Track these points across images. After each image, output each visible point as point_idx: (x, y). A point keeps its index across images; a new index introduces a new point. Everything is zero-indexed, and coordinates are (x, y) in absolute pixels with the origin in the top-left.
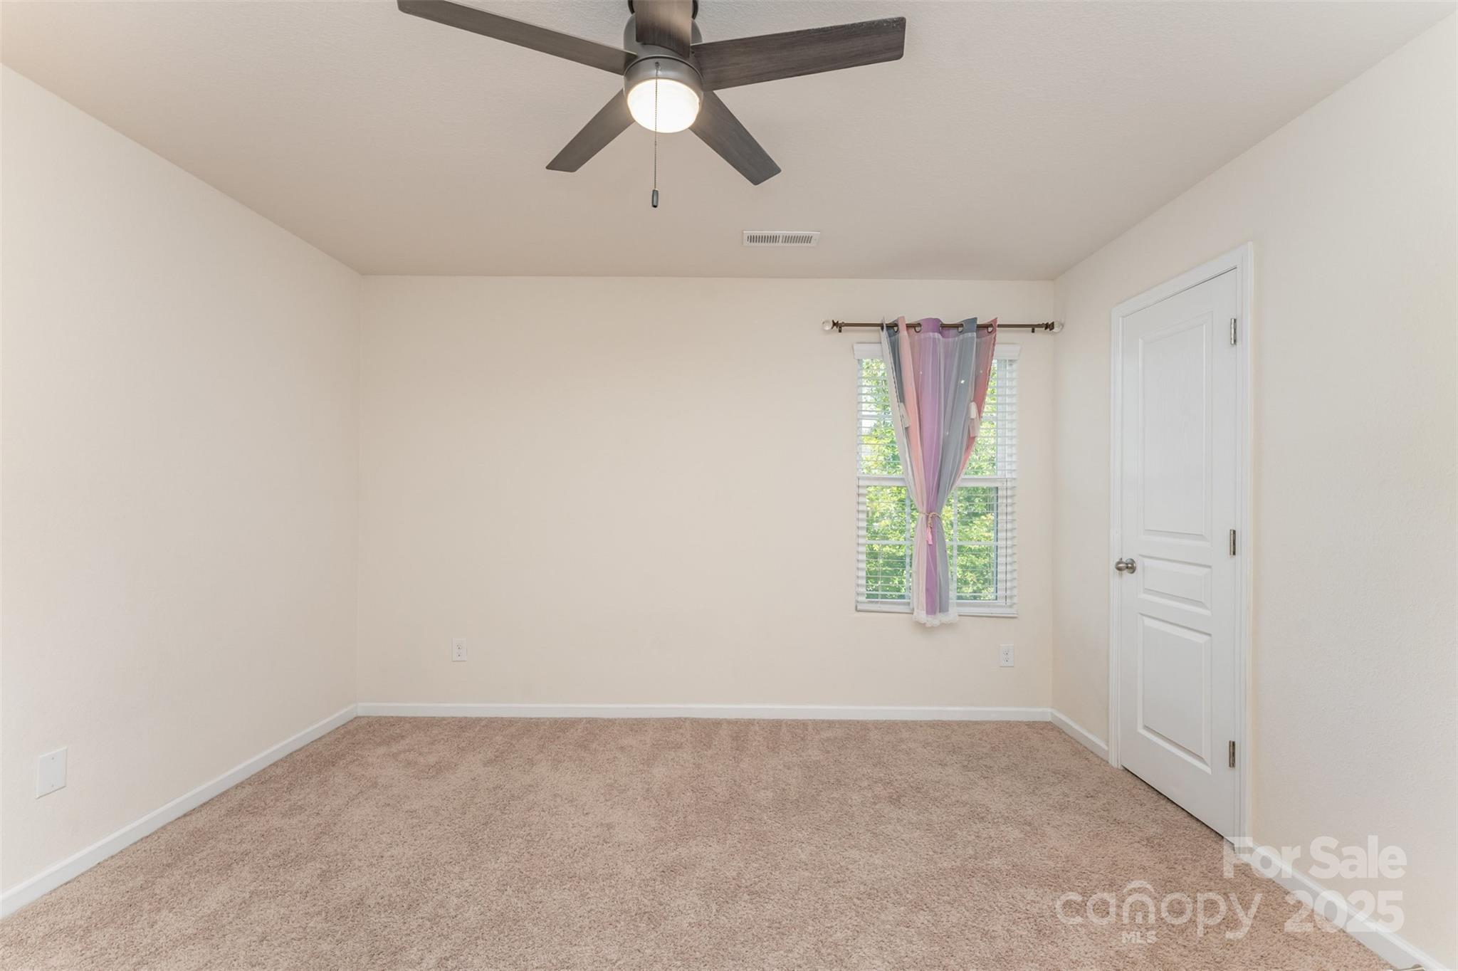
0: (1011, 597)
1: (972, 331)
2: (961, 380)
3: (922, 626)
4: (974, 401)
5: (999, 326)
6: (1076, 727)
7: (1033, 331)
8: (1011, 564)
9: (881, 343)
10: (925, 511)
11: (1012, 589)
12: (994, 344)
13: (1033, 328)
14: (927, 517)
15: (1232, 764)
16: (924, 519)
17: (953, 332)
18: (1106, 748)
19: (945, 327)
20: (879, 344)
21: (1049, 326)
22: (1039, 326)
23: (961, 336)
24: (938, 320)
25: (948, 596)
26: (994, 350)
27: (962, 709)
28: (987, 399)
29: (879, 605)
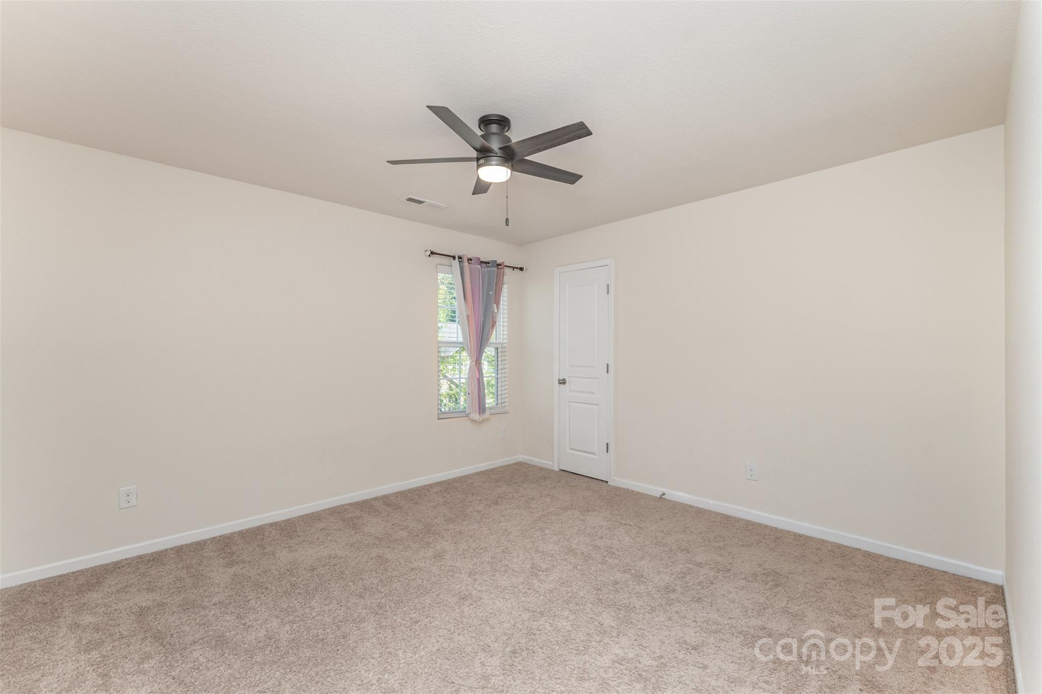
0: (504, 403)
1: (494, 267)
2: (490, 291)
3: (474, 421)
4: (494, 303)
5: (506, 266)
6: (536, 460)
7: (513, 270)
8: (504, 386)
9: (451, 266)
10: (475, 360)
11: (504, 398)
12: (503, 275)
13: (514, 268)
14: (476, 363)
15: (607, 452)
16: (475, 364)
17: (484, 265)
18: (551, 463)
19: (482, 262)
20: (450, 267)
21: (521, 269)
22: (517, 268)
23: (489, 269)
24: (479, 258)
25: (485, 402)
26: (503, 278)
27: (485, 464)
28: (501, 303)
29: (449, 414)
